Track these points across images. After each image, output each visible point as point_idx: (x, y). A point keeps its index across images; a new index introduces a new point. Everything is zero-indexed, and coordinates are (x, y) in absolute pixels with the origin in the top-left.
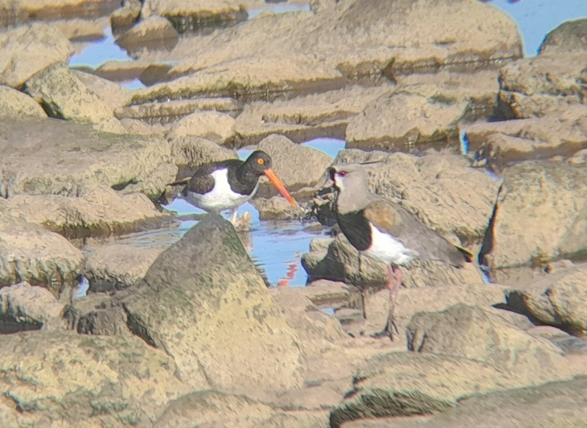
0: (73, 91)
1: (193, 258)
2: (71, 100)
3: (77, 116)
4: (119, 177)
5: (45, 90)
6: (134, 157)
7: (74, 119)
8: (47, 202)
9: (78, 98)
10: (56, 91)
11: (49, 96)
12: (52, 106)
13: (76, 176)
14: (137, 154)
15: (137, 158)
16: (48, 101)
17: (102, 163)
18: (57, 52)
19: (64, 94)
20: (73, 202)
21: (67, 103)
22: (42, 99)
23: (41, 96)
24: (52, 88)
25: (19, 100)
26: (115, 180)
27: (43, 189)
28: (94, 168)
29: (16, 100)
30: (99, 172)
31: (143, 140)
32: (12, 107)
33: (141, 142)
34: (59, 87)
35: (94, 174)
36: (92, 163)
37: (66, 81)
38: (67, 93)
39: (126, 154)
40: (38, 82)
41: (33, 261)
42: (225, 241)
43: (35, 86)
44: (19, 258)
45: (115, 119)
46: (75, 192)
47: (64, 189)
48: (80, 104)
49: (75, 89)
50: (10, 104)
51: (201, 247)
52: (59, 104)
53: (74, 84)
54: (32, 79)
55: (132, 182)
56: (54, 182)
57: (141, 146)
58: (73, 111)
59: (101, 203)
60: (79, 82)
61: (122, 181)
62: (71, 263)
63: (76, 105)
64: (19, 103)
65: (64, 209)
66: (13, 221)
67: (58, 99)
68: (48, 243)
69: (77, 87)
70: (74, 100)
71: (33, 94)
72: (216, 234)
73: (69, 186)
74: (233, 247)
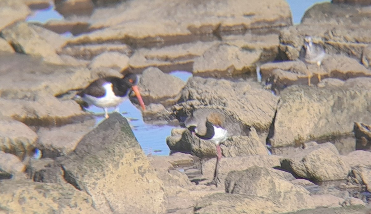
0: (31, 37)
1: (104, 139)
2: (30, 43)
5: (13, 36)
7: (32, 54)
8: (15, 104)
9: (34, 42)
10: (20, 37)
11: (16, 40)
12: (18, 46)
13: (33, 89)
14: (70, 77)
16: (15, 43)
17: (49, 82)
18: (20, 13)
20: (31, 104)
21: (27, 44)
23: (11, 39)
24: (17, 35)
26: (57, 91)
27: (13, 96)
28: (44, 84)
30: (47, 87)
33: (72, 69)
34: (22, 34)
35: (44, 88)
36: (43, 81)
37: (26, 31)
38: (27, 38)
39: (64, 76)
40: (9, 31)
41: (7, 139)
42: (123, 129)
43: (7, 33)
45: (57, 55)
46: (32, 98)
47: (26, 96)
48: (35, 46)
51: (109, 132)
52: (22, 45)
53: (31, 33)
54: (5, 29)
55: (67, 93)
56: (20, 92)
57: (72, 72)
58: (31, 49)
60: (34, 32)
62: (30, 140)
63: (32, 46)
65: (26, 108)
67: (20, 42)
68: (16, 128)
69: (33, 35)
71: (6, 38)
72: (117, 125)
73: (29, 95)
74: (127, 133)
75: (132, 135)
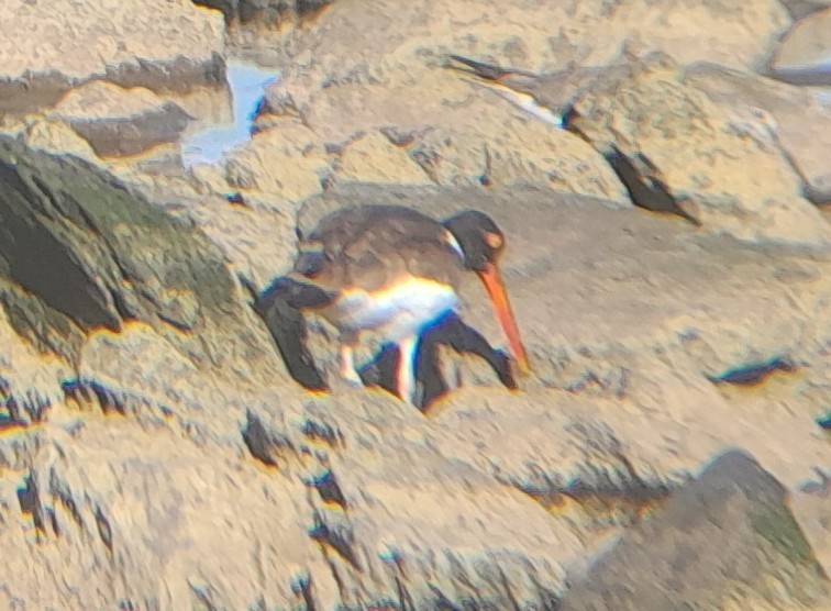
0: (693, 128)
1: (678, 565)
2: (689, 151)
3: (702, 193)
4: (744, 352)
5: (622, 124)
6: (783, 302)
7: (696, 199)
8: (540, 409)
9: (707, 146)
10: (648, 128)
11: (630, 138)
12: (639, 165)
13: (630, 343)
14: (791, 294)
15: (793, 304)
16: (628, 152)
17: (701, 314)
18: (742, 30)
19: (669, 135)
20: (605, 412)
21: (678, 159)
22: (616, 149)
23: (611, 138)
24: (639, 118)
25: (551, 146)
26: (732, 357)
27: (547, 373)
28: (678, 325)
29: (545, 147)
30: (690, 337)
31: (812, 258)
32: (532, 165)
33: (805, 264)
34: (656, 117)
35: (677, 341)
36: (672, 313)
37: (676, 104)
38: (678, 131)
39: (765, 293)
40: (605, 103)
41: (441, 559)
42: (760, 525)
43: (597, 113)
44: (408, 549)
45: (805, 203)
46: (615, 386)
47: (593, 378)
48: (712, 162)
49: (697, 123)
50: (529, 156)
52: (656, 160)
53: (695, 112)
54: (589, 95)
55: (781, 365)
56: (575, 357)
57: (804, 275)
58: (694, 178)
59: (678, 418)
60: (707, 106)
61: (752, 362)
62: (541, 570)
63: (701, 166)
64: (551, 155)
65: (581, 429)
66: (407, 453)
67: (653, 147)
68: (494, 515)
69: (703, 117)
70: (696, 151)
71: (590, 134)
72: (736, 508)
73: (604, 369)
74: (778, 542)
75: (801, 552)
